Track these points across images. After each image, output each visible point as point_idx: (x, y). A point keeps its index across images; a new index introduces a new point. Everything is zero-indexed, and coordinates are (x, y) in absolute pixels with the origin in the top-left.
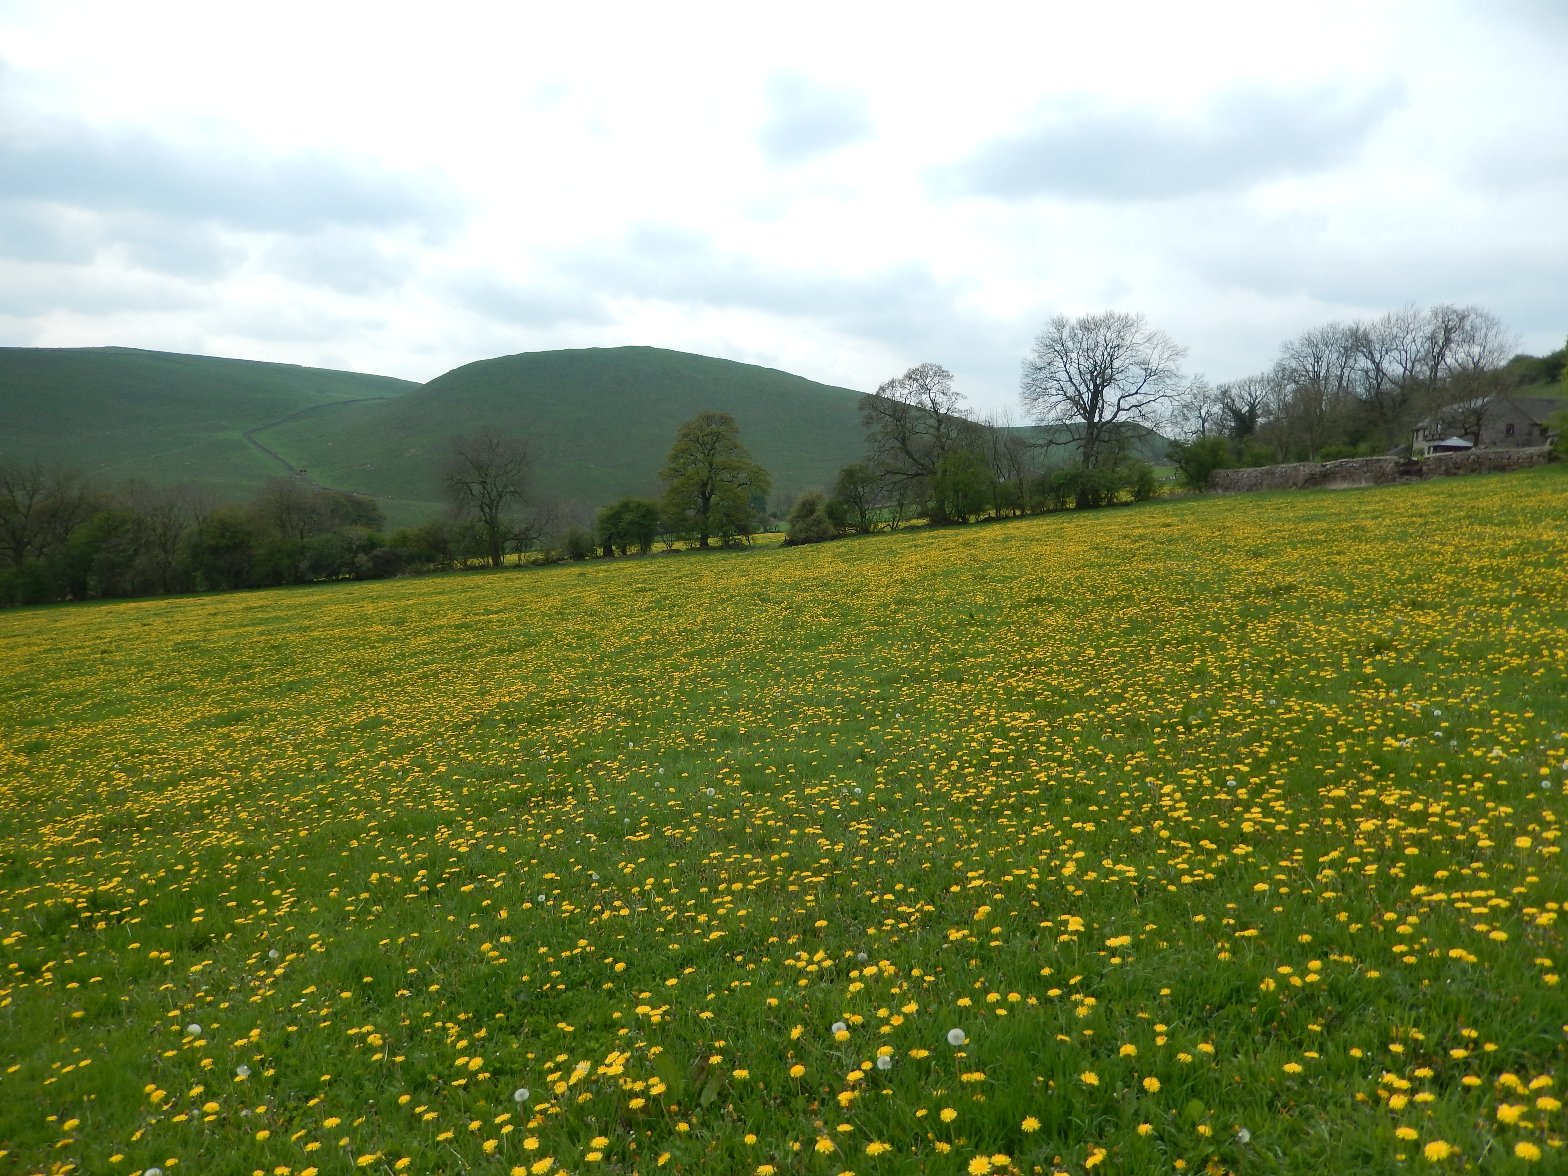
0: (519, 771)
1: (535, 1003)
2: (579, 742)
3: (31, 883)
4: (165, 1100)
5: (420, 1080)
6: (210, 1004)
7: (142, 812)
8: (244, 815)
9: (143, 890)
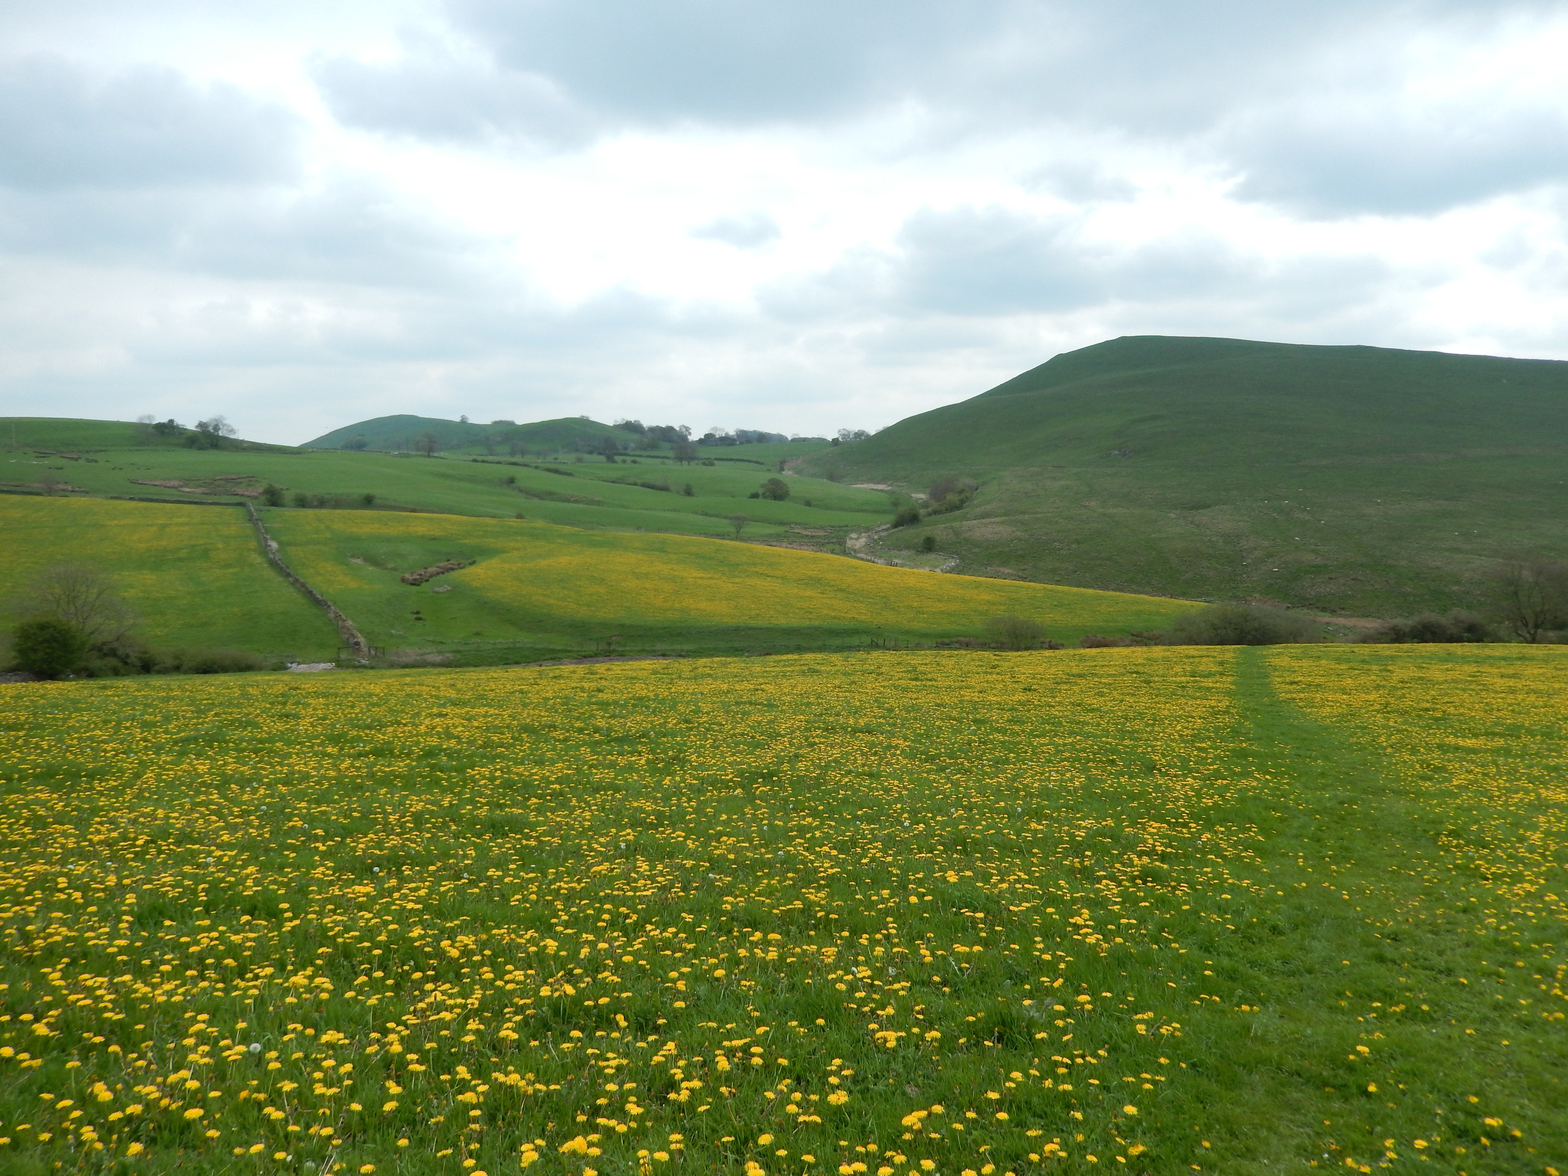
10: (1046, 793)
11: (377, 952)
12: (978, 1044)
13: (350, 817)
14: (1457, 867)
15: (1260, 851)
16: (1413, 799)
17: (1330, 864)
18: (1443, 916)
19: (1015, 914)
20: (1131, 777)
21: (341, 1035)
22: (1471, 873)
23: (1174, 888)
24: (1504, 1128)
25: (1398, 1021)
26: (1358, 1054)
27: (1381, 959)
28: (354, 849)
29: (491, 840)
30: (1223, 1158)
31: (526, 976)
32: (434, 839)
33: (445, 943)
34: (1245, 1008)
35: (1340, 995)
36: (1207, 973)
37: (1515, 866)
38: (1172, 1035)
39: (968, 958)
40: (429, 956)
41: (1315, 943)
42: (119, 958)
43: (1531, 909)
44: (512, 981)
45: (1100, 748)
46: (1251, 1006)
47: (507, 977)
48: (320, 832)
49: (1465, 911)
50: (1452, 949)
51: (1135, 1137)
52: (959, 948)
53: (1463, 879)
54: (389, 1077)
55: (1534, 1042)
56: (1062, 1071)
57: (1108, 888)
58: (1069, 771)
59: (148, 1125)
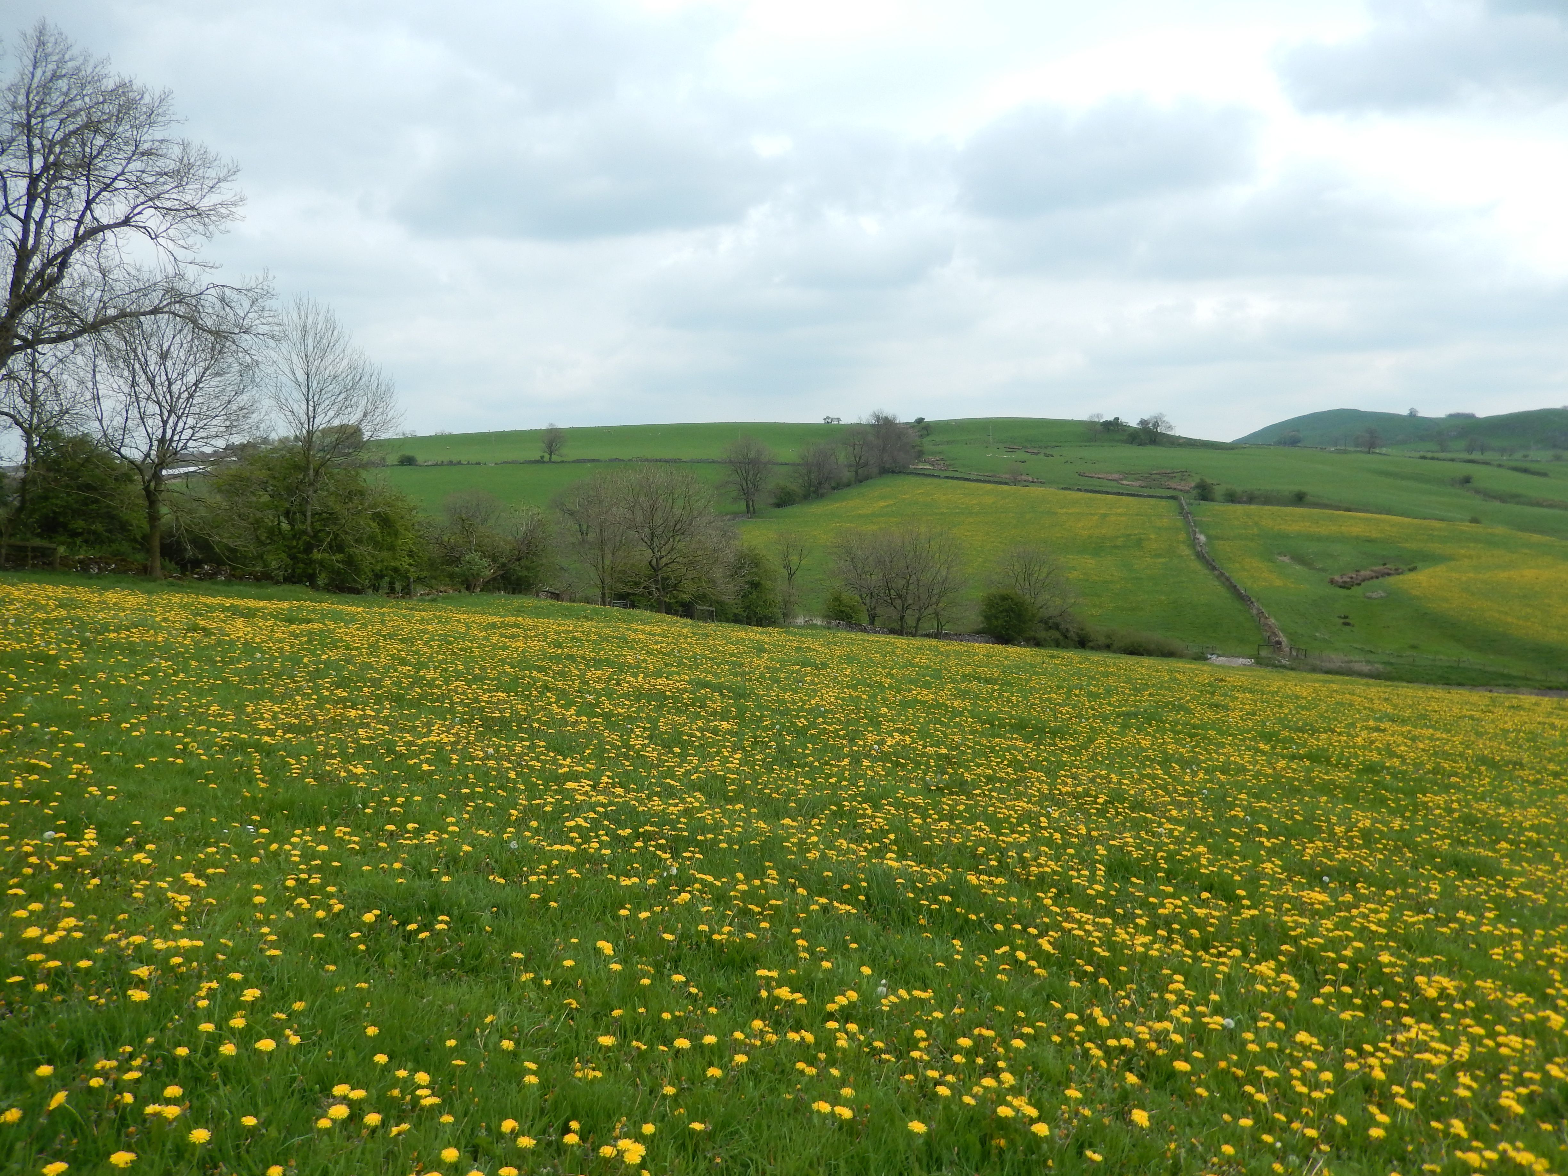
11: (1344, 966)
13: (1292, 818)
21: (1315, 1040)
28: (1302, 853)
29: (1455, 879)
31: (1525, 1046)
32: (1387, 863)
33: (1421, 980)
40: (1399, 987)
42: (1098, 901)
44: (1507, 1046)
47: (1501, 1039)
48: (1264, 828)
54: (1370, 1102)
59: (1139, 1061)
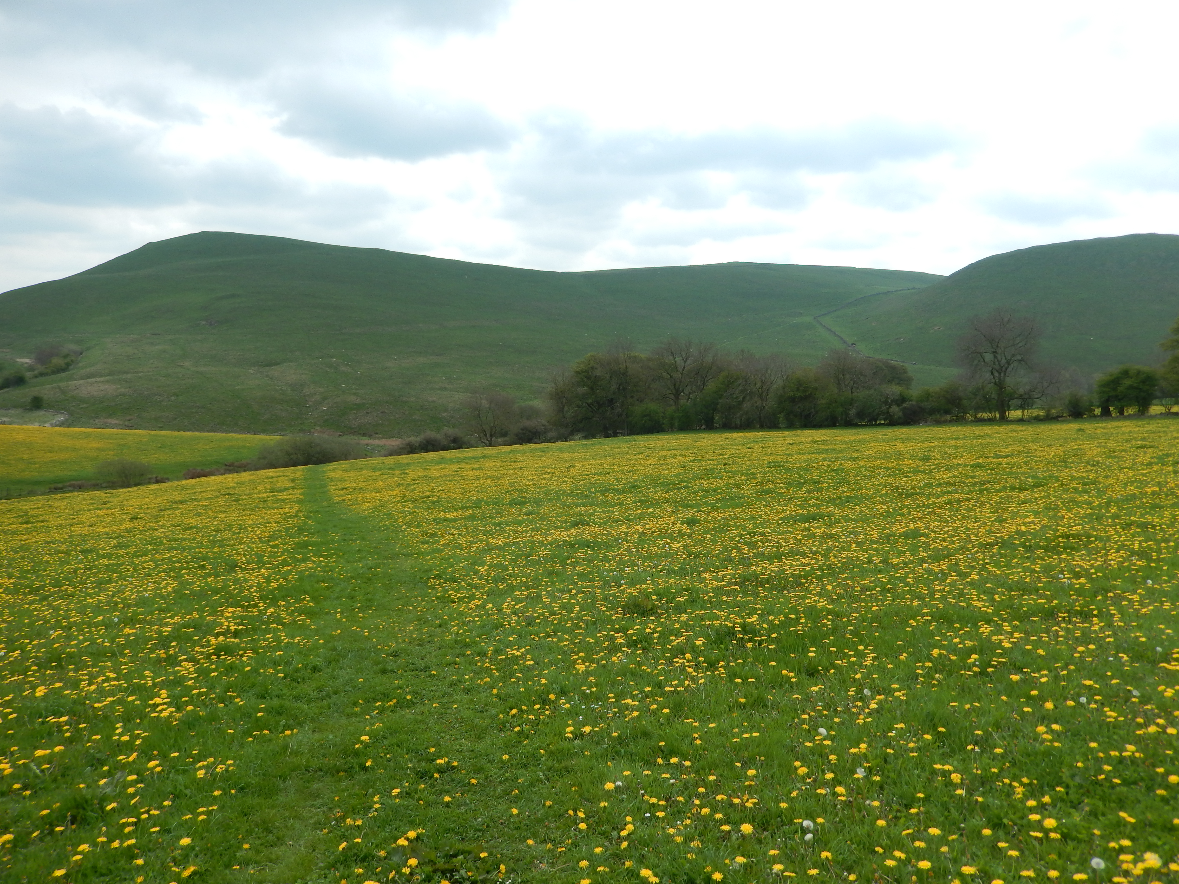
0: (1043, 588)
1: (1091, 788)
2: (1096, 573)
3: (703, 608)
4: (808, 775)
5: (996, 821)
6: (826, 716)
7: (763, 574)
8: (829, 587)
9: (773, 628)
10: (142, 602)
12: (52, 832)
14: (438, 598)
15: (310, 613)
16: (416, 558)
17: (358, 613)
18: (427, 633)
19: (99, 709)
20: (217, 576)
22: (446, 600)
23: (242, 656)
24: (448, 763)
25: (392, 711)
26: (362, 742)
27: (384, 672)
30: (258, 852)
34: (288, 732)
35: (355, 704)
36: (260, 714)
37: (471, 590)
38: (227, 770)
39: (49, 760)
41: (342, 673)
43: (477, 616)
45: (193, 557)
46: (292, 730)
49: (440, 626)
50: (430, 653)
51: (188, 862)
52: (39, 753)
53: (441, 606)
55: (472, 700)
56: (127, 830)
57: (186, 668)
58: (164, 580)
